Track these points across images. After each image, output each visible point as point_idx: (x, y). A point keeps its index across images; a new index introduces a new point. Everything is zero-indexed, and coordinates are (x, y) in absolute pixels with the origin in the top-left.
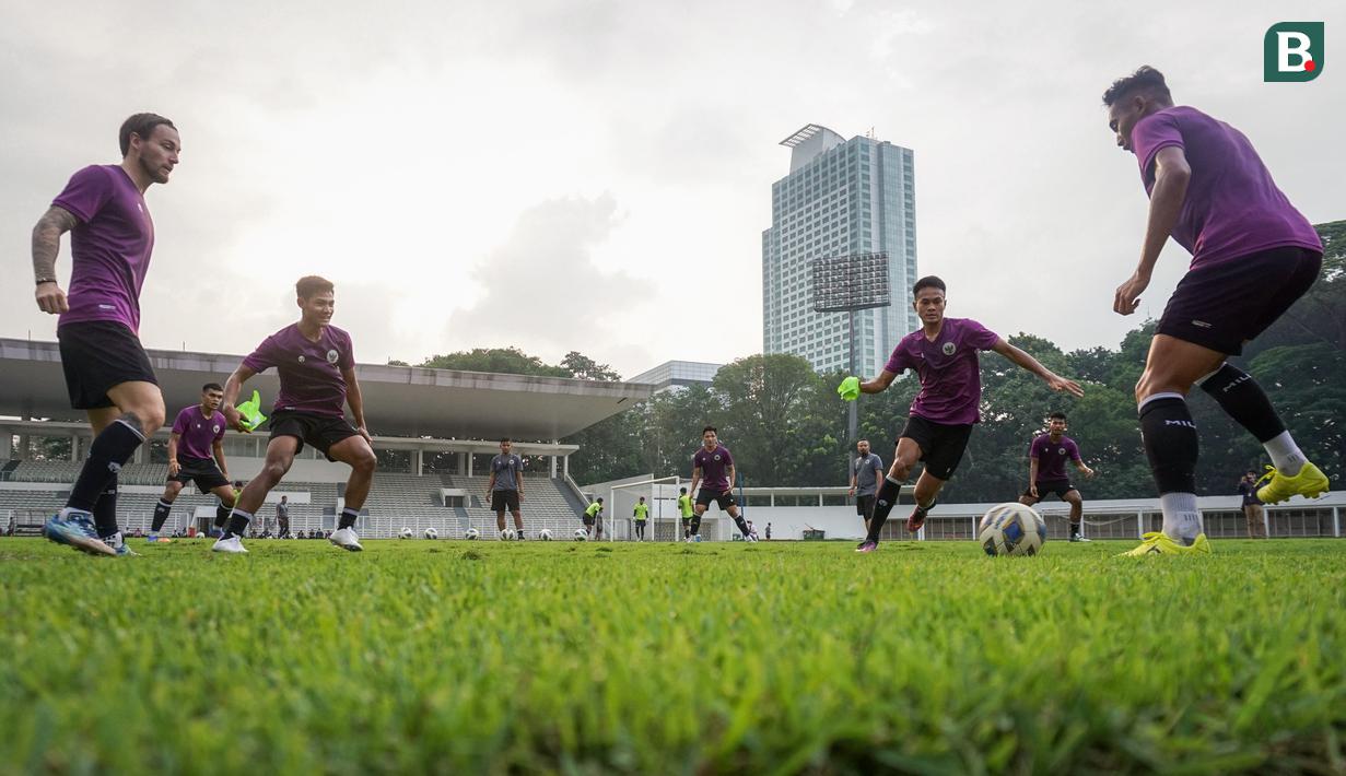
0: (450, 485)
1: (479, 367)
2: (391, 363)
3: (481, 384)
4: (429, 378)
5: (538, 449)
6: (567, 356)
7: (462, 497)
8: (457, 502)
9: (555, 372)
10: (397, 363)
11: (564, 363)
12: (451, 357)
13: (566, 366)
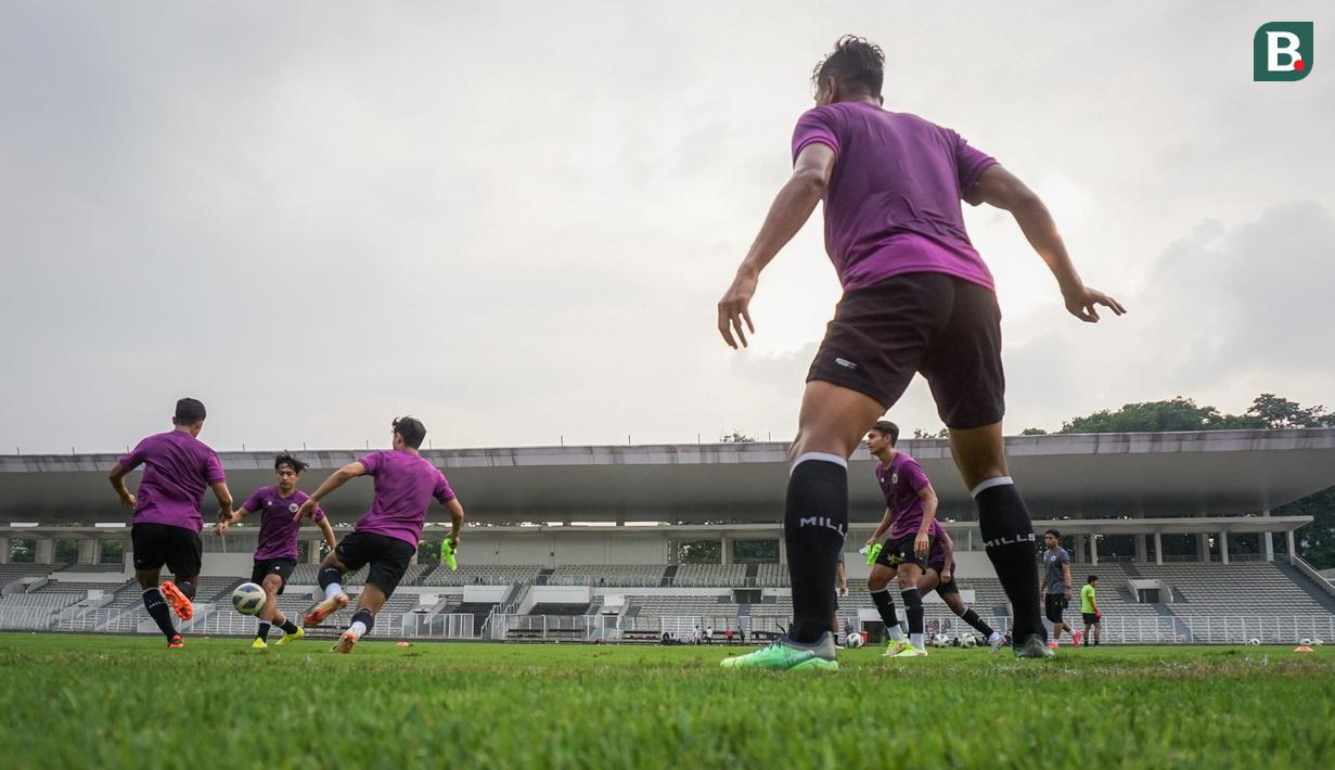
0: (1138, 576)
1: (1142, 427)
2: (1027, 432)
3: (1187, 446)
4: (1120, 444)
5: (1247, 522)
6: (1257, 401)
7: (1156, 591)
8: (1151, 596)
9: (1245, 422)
10: (1035, 431)
11: (1252, 410)
12: (1096, 418)
13: (1255, 414)
